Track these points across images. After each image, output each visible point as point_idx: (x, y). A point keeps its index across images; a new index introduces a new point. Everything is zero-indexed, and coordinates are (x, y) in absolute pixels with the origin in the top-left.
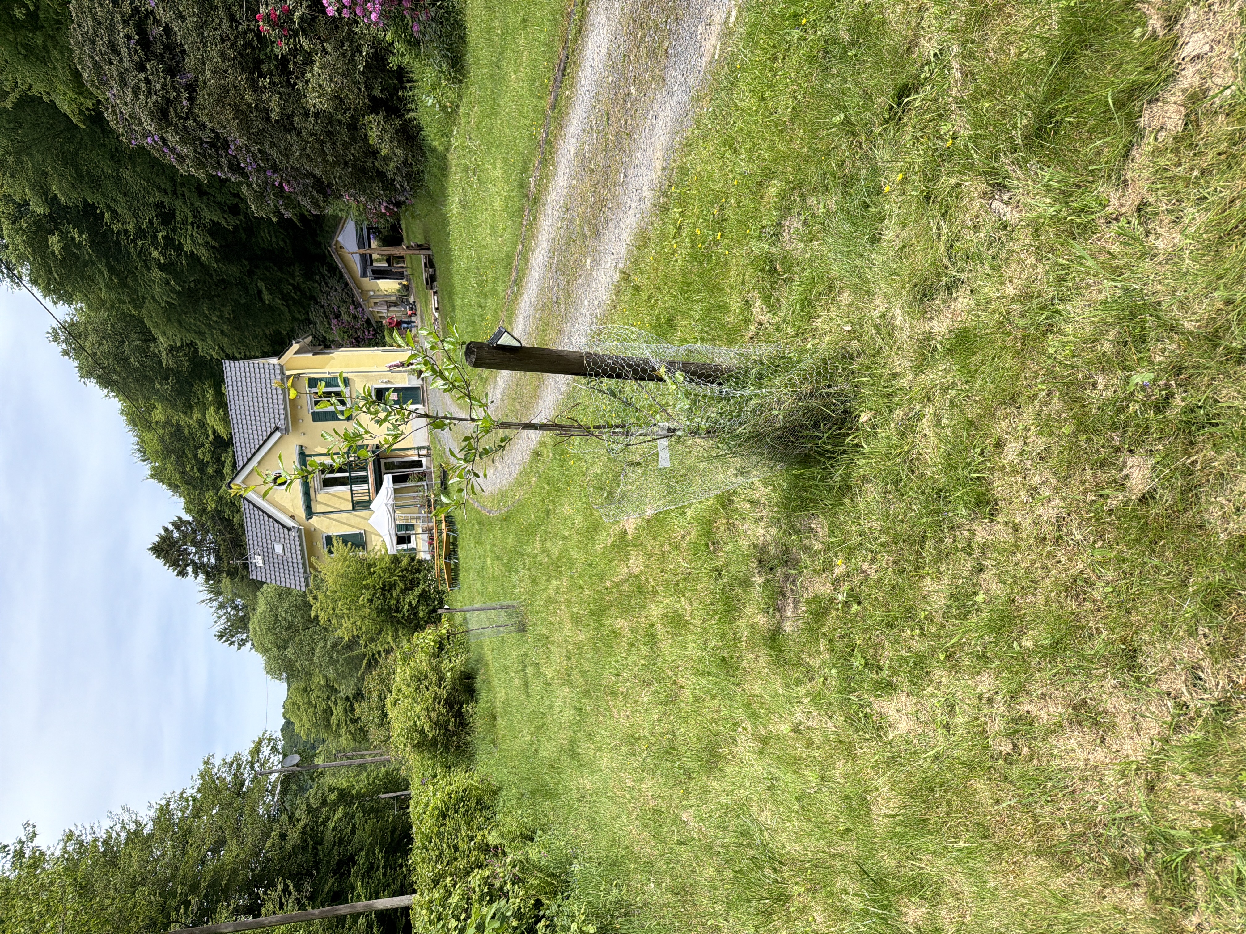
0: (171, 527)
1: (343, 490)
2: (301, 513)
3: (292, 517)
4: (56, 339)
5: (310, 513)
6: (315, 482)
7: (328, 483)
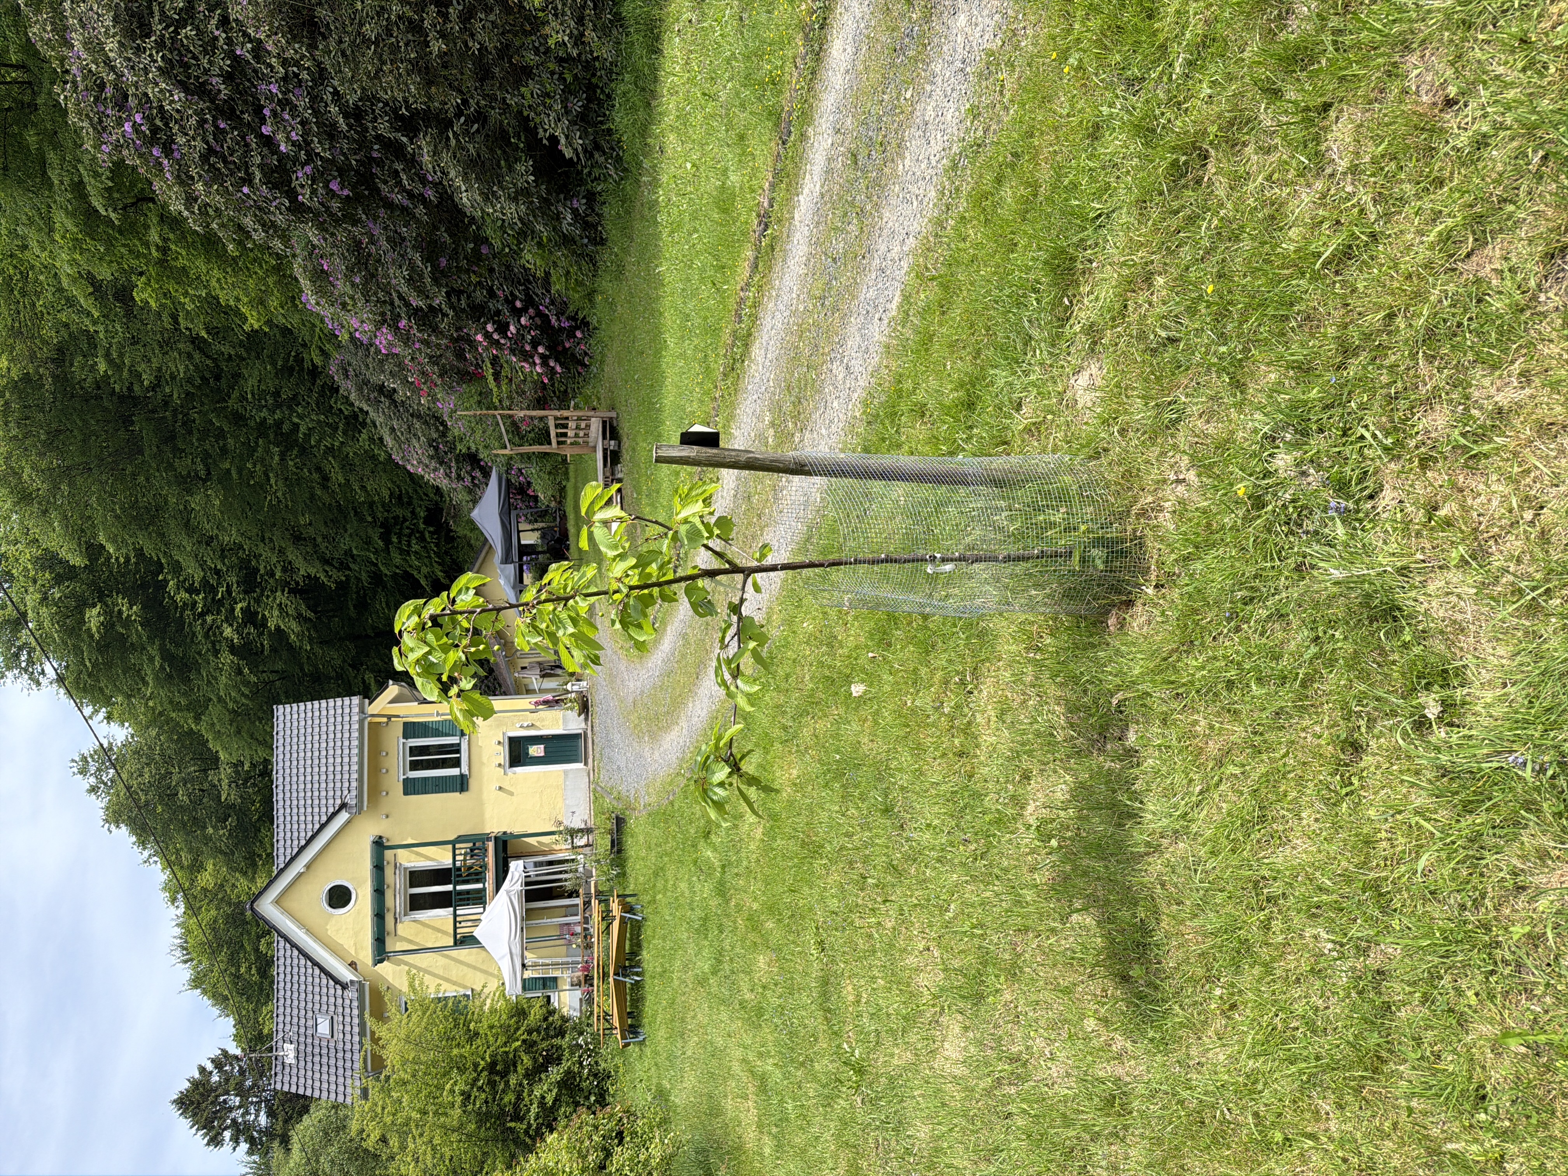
0: (209, 1067)
1: (442, 916)
2: (365, 954)
3: (353, 965)
4: (83, 772)
5: (381, 953)
6: (396, 900)
7: (417, 903)
